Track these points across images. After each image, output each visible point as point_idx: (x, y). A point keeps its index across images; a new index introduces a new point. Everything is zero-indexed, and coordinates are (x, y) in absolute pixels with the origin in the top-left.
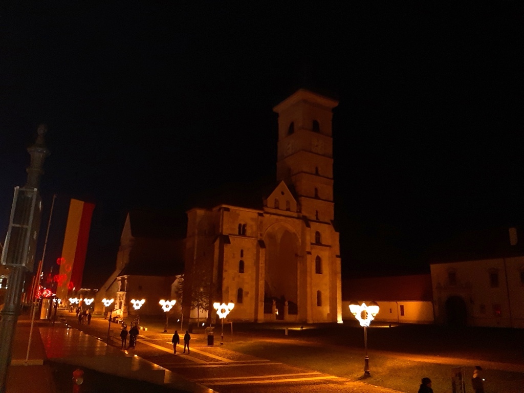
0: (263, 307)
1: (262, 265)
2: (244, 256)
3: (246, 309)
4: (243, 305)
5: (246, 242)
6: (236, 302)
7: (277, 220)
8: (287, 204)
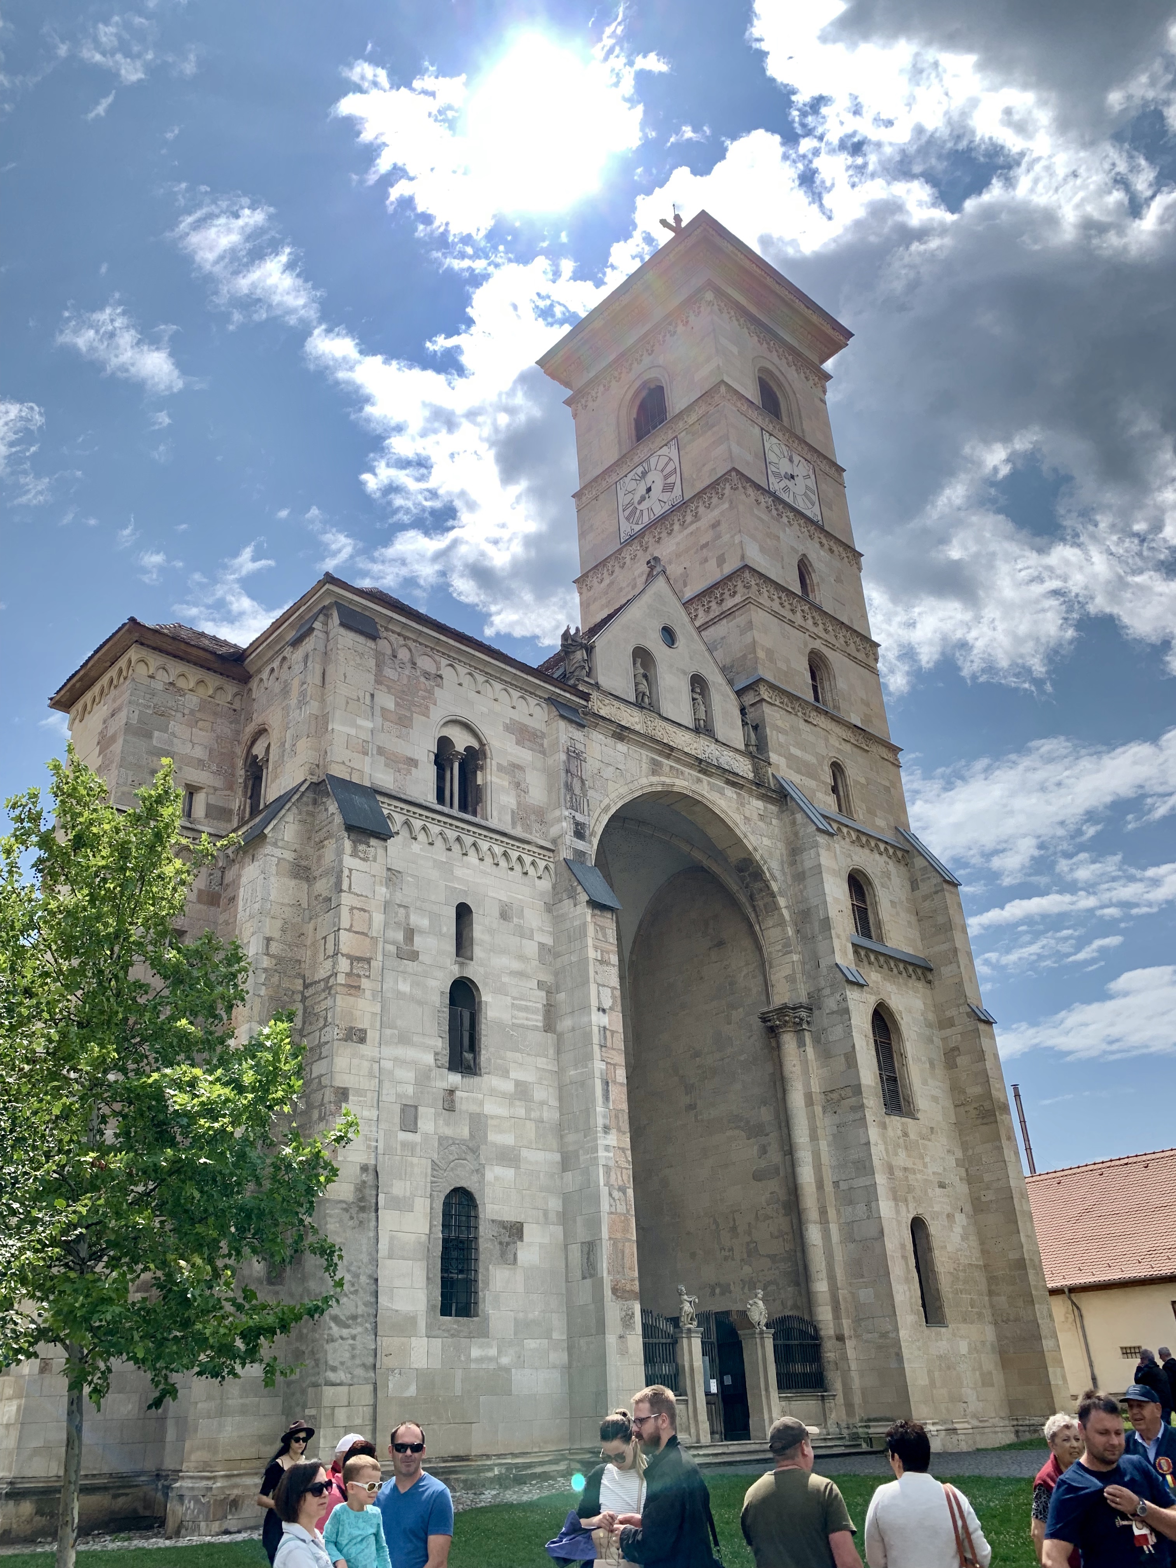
0: (636, 1342)
1: (604, 1020)
2: (478, 952)
3: (507, 1370)
4: (483, 1332)
5: (489, 860)
6: (431, 1308)
7: (655, 768)
8: (694, 699)
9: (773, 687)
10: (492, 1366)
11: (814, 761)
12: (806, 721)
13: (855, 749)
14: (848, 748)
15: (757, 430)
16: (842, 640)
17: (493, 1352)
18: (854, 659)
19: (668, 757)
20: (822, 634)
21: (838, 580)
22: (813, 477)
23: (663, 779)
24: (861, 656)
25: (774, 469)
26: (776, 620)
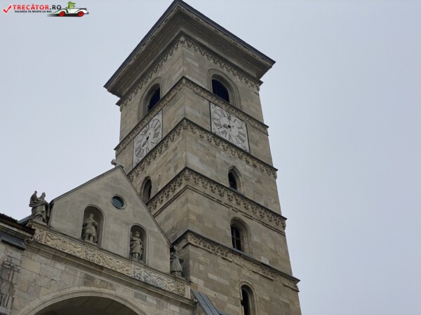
7: (88, 281)
8: (132, 240)
9: (198, 236)
11: (228, 283)
12: (223, 258)
13: (262, 278)
14: (257, 277)
15: (206, 102)
16: (258, 214)
18: (267, 225)
19: (100, 274)
20: (244, 210)
21: (259, 181)
22: (245, 128)
23: (93, 288)
24: (273, 224)
25: (216, 122)
26: (207, 199)
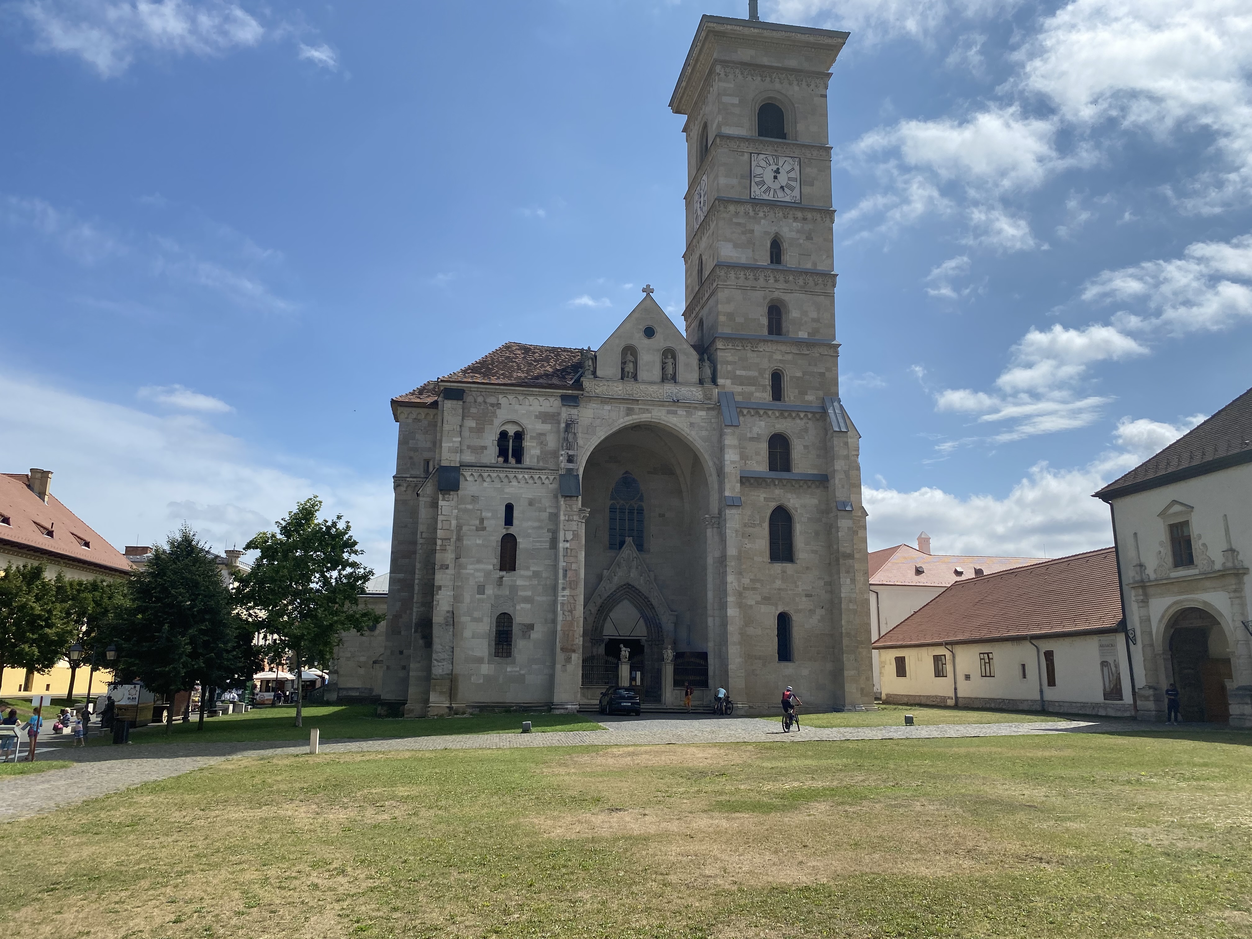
1: (567, 545)
3: (524, 675)
4: (514, 663)
5: (523, 482)
6: (490, 654)
7: (628, 412)
8: (665, 363)
10: (517, 674)
11: (757, 374)
12: (753, 351)
13: (797, 357)
14: (790, 357)
15: (746, 157)
16: (801, 283)
17: (518, 669)
18: (810, 293)
19: (638, 405)
20: (783, 286)
21: (808, 238)
22: (797, 168)
24: (818, 289)
25: (758, 179)
26: (740, 291)
